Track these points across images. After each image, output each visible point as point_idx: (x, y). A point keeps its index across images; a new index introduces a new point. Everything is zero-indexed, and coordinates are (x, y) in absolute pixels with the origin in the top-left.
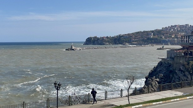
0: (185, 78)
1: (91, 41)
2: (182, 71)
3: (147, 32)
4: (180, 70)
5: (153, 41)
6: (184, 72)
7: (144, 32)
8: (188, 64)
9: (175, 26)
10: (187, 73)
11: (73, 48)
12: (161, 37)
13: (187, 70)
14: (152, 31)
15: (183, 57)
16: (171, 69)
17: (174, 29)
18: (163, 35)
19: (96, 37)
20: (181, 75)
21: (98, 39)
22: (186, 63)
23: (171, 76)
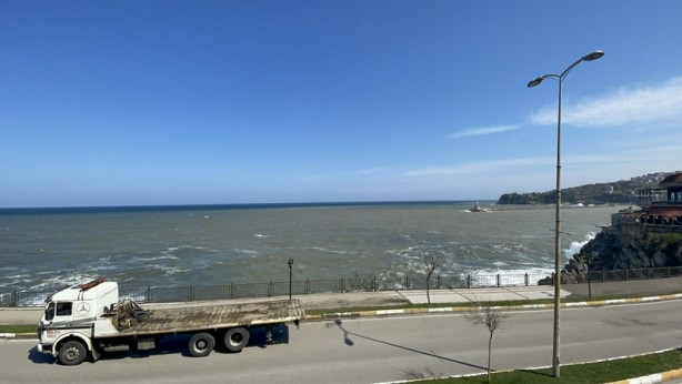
0: (639, 262)
1: (507, 200)
2: (633, 249)
3: (602, 185)
4: (630, 247)
5: (614, 199)
6: (637, 251)
7: (597, 185)
8: (645, 237)
9: (656, 174)
10: (641, 253)
11: (479, 208)
12: (629, 193)
13: (643, 247)
14: (612, 184)
15: (637, 224)
16: (616, 244)
17: (654, 180)
18: (633, 188)
19: (515, 194)
20: (631, 256)
21: (519, 196)
22: (640, 236)
23: (615, 256)
